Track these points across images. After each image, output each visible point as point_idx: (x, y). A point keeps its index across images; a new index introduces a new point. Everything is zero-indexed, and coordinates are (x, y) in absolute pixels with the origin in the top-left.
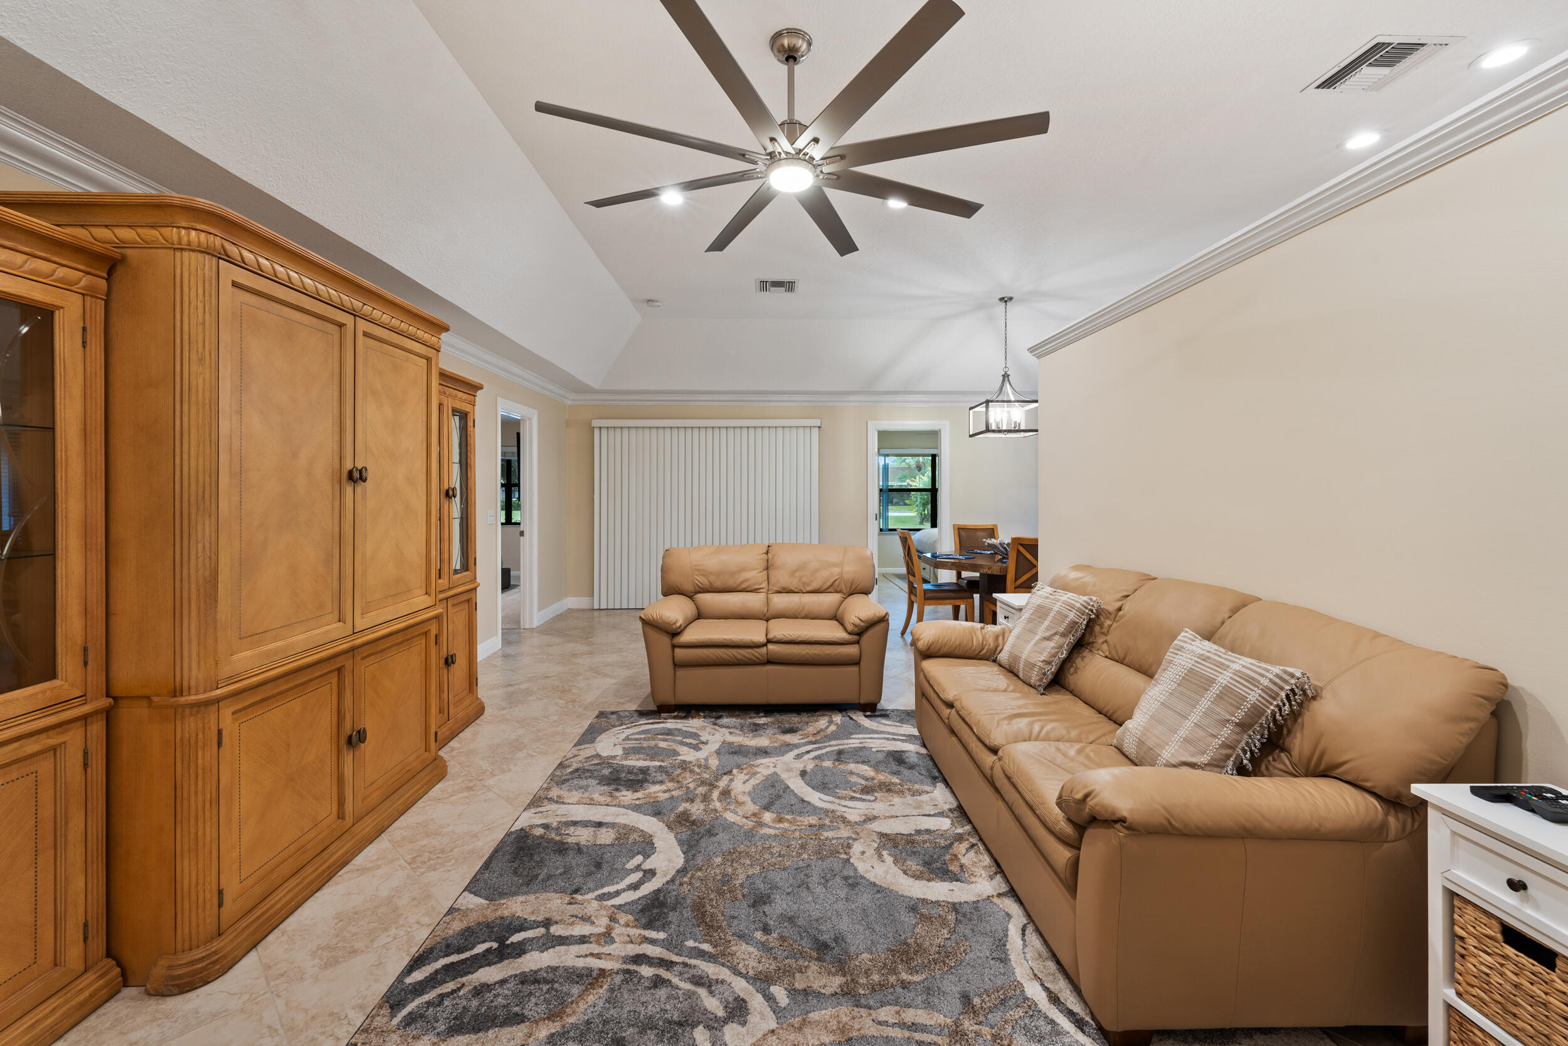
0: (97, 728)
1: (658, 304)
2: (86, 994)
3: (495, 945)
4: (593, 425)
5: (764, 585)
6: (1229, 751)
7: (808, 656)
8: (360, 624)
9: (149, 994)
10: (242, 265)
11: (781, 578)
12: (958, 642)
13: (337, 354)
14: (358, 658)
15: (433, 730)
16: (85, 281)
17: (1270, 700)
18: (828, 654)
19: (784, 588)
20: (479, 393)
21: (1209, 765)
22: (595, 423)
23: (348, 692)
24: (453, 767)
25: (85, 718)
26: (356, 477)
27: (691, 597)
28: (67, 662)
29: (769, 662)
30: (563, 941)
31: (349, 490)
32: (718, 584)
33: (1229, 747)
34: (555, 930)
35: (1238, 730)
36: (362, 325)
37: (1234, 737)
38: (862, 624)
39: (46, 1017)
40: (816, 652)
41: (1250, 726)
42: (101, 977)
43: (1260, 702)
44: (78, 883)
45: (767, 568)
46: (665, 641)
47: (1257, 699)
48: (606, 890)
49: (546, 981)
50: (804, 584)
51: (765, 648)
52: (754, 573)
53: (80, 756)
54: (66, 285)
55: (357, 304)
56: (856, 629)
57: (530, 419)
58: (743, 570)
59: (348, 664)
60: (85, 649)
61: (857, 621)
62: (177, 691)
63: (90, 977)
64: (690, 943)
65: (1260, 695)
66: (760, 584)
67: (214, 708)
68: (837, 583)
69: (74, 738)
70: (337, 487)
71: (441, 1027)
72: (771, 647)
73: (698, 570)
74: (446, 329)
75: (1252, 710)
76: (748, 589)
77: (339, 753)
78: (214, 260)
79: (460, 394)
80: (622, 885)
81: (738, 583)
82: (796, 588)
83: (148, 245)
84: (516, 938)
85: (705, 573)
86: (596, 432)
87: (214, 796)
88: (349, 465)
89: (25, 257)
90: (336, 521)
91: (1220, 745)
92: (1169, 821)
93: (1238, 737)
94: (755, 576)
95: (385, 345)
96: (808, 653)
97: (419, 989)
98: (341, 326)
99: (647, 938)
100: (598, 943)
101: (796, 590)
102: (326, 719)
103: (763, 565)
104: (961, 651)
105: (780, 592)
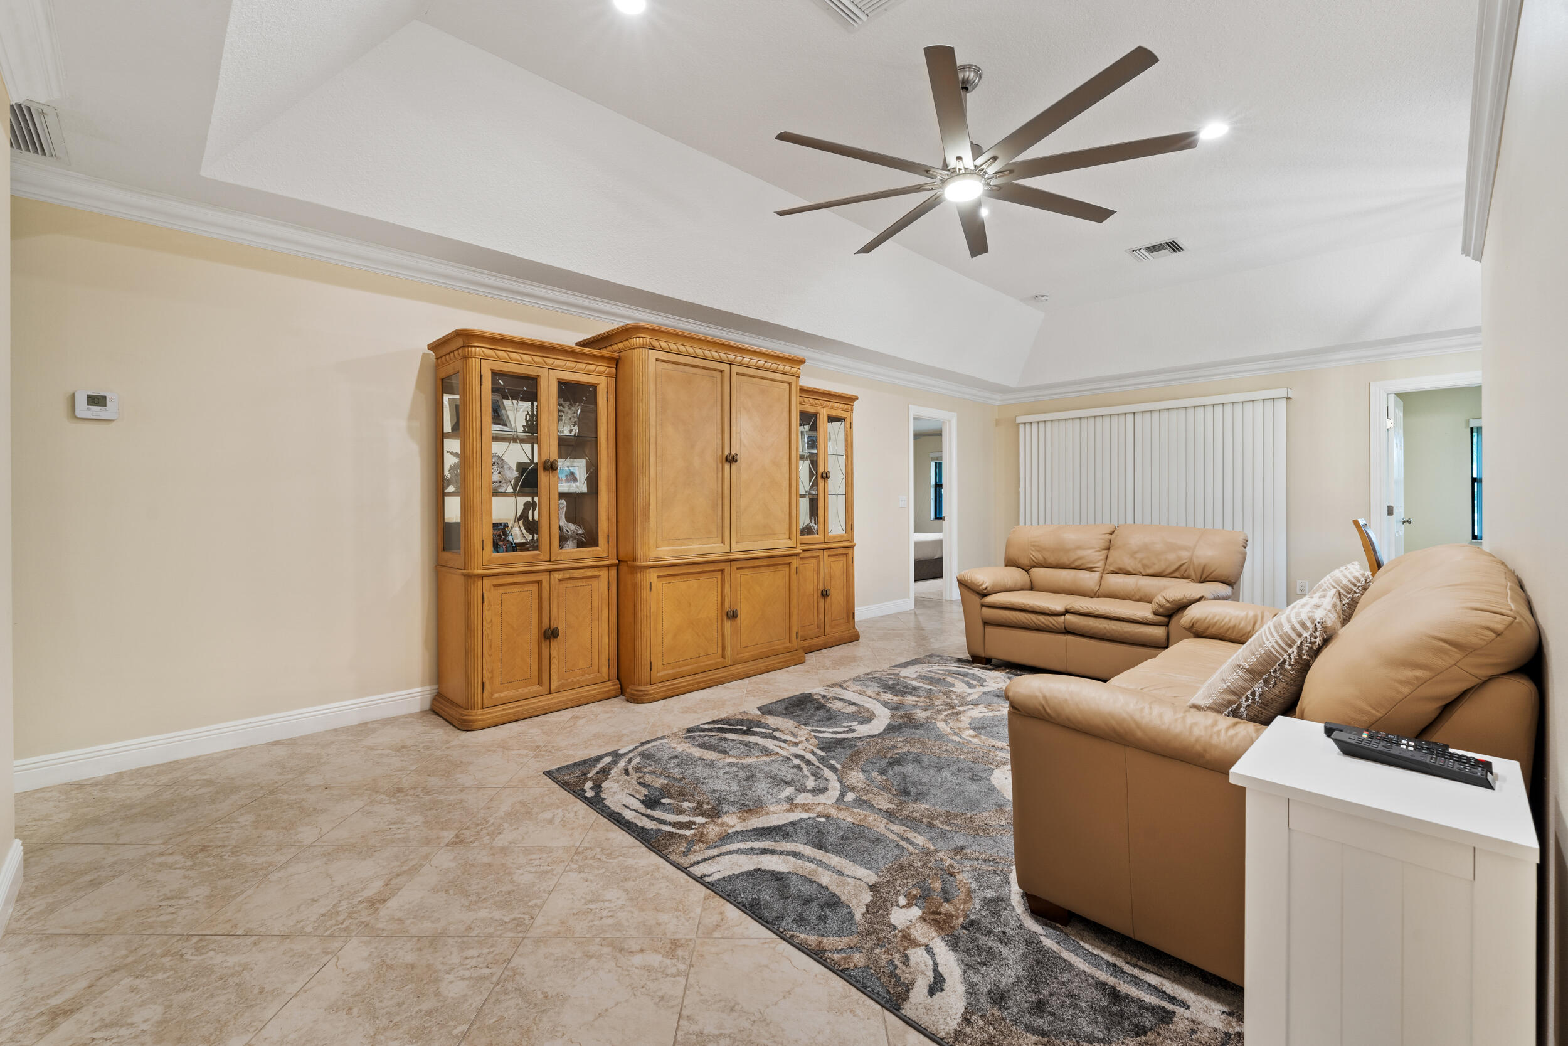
0: (613, 572)
1: (1046, 298)
2: (607, 689)
3: (745, 728)
4: (1017, 422)
5: (1101, 564)
6: (1233, 698)
7: (1105, 631)
8: (735, 548)
9: (628, 700)
10: (661, 350)
11: (1120, 558)
12: (1232, 624)
13: (719, 389)
14: (734, 568)
15: (794, 630)
16: (608, 370)
17: (1286, 648)
18: (1128, 632)
19: (1120, 569)
20: (856, 403)
21: (1209, 708)
22: (1020, 420)
23: (727, 586)
24: (808, 662)
25: (608, 566)
26: (732, 459)
27: (1027, 571)
28: (602, 540)
29: (1067, 631)
30: (775, 738)
31: (727, 466)
32: (1052, 559)
33: (1234, 693)
34: (777, 734)
35: (1248, 676)
36: (735, 369)
37: (1240, 683)
38: (1168, 605)
39: (593, 690)
40: (1114, 627)
41: (1261, 674)
42: (613, 685)
43: (1274, 648)
44: (606, 640)
45: (1108, 548)
46: (976, 599)
47: (1273, 646)
48: (819, 729)
49: (750, 747)
50: (1145, 566)
51: (1063, 617)
52: (1089, 552)
53: (606, 583)
54: (600, 374)
55: (731, 357)
56: (1161, 610)
57: (950, 421)
58: (1079, 548)
59: (727, 569)
60: (608, 536)
61: (1163, 602)
62: (634, 560)
63: (609, 684)
64: (833, 762)
65: (1277, 642)
66: (1095, 563)
67: (648, 571)
68: (1183, 568)
69: (603, 573)
70: (720, 465)
71: (696, 743)
72: (1068, 616)
73: (1033, 546)
74: (803, 362)
75: (1265, 656)
76: (1081, 567)
77: (722, 620)
78: (647, 350)
79: (836, 405)
80: (831, 730)
81: (1071, 560)
82: (1134, 570)
83: (627, 349)
84: (755, 730)
85: (1040, 549)
86: (1022, 427)
87: (648, 614)
88: (727, 452)
89: (585, 365)
90: (720, 485)
91: (1224, 690)
92: (1044, 707)
93: (1246, 685)
94: (1094, 556)
95: (754, 379)
96: (1105, 628)
97: (704, 730)
98: (722, 371)
99: (813, 752)
100: (788, 744)
101: (1134, 572)
102: (714, 597)
103: (1106, 544)
104: (1234, 634)
105: (1116, 573)
